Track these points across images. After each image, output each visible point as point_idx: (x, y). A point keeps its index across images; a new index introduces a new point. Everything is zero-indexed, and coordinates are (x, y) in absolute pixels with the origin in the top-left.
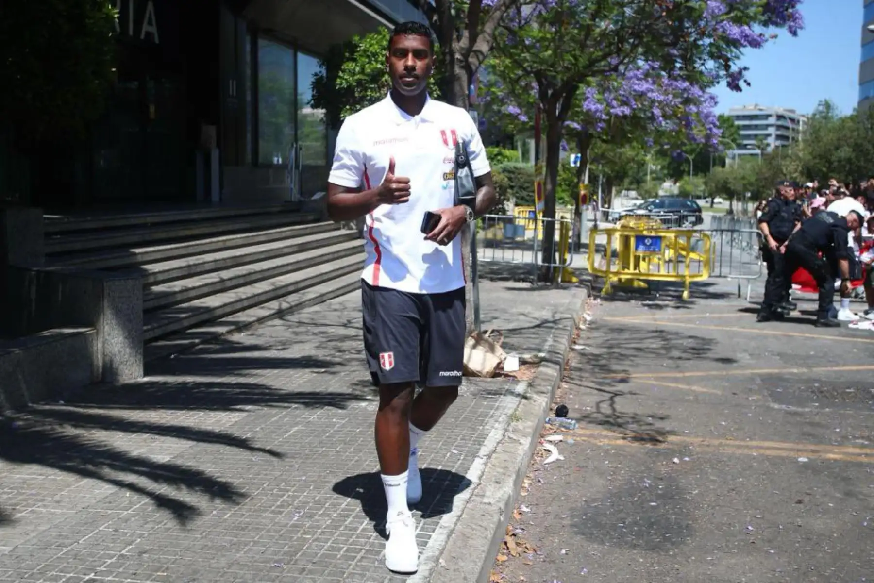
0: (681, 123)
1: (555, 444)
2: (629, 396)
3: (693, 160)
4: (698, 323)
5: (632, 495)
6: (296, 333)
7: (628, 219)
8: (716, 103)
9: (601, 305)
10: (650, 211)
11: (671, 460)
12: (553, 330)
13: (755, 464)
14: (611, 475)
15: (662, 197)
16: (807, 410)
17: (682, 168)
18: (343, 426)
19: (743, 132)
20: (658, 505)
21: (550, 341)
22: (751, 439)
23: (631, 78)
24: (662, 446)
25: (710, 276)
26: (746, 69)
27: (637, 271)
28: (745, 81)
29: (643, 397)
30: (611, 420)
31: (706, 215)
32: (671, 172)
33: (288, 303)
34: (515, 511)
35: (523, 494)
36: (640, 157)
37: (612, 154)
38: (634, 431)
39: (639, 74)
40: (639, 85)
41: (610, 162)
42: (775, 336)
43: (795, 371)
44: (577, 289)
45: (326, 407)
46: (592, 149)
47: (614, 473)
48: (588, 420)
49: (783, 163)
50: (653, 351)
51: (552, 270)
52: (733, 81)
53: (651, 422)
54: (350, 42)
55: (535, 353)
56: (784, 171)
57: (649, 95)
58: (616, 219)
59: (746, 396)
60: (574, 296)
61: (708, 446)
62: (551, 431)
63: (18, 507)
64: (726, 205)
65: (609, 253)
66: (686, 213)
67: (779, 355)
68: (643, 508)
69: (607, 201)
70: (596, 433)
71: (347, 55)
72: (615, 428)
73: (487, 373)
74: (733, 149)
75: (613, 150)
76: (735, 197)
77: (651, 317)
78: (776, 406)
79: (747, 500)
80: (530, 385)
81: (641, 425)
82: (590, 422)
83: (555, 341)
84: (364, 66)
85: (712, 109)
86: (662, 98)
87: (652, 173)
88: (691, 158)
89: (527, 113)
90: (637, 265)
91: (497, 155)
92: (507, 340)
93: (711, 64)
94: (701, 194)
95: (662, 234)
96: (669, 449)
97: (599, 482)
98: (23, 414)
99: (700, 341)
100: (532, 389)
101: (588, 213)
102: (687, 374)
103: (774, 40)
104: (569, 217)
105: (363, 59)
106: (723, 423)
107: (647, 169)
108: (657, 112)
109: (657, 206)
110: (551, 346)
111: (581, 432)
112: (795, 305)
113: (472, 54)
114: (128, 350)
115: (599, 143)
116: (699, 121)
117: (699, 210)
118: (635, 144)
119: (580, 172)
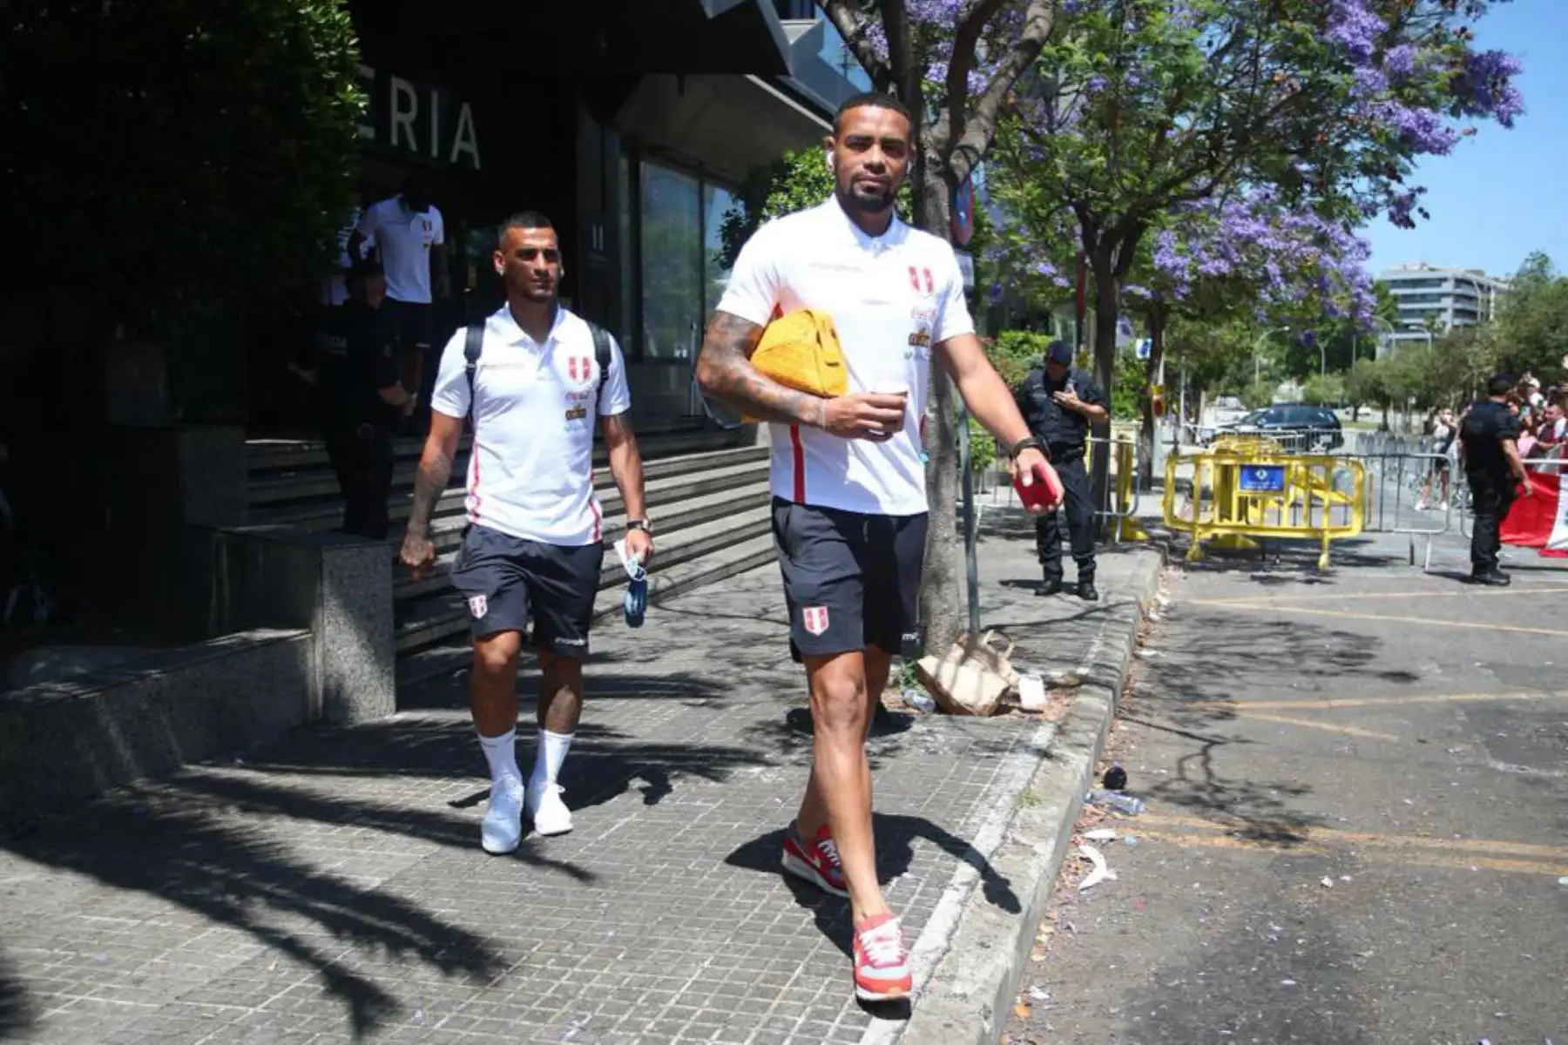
0: (1311, 286)
1: (1102, 845)
2: (1234, 745)
3: (1326, 349)
4: (1346, 608)
5: (1245, 961)
6: (676, 632)
7: (1227, 440)
8: (1368, 254)
9: (1185, 578)
10: (1261, 427)
11: (1317, 879)
12: (1103, 625)
13: (1478, 890)
14: (1206, 914)
15: (1278, 405)
16: (1557, 773)
17: (1308, 362)
18: (711, 817)
19: (1402, 306)
20: (1298, 985)
21: (1097, 647)
22: (1464, 837)
23: (1230, 216)
24: (1298, 850)
25: (1364, 530)
26: (1421, 190)
27: (1243, 523)
28: (1421, 210)
29: (1259, 747)
30: (1204, 796)
31: (1349, 433)
32: (1291, 368)
33: (669, 579)
34: (1019, 999)
35: (1037, 957)
36: (1244, 344)
37: (1200, 338)
38: (1247, 819)
39: (1243, 208)
40: (1243, 225)
41: (1200, 352)
42: (1478, 631)
43: (1524, 696)
44: (1145, 552)
45: (691, 777)
46: (1171, 331)
47: (1211, 910)
48: (1163, 795)
49: (1469, 350)
50: (1274, 660)
51: (1105, 521)
52: (1399, 211)
53: (1276, 799)
54: (781, 161)
55: (1071, 668)
56: (1470, 363)
57: (1261, 241)
58: (1208, 440)
59: (1443, 745)
60: (1141, 563)
61: (1385, 849)
62: (1096, 819)
63: (57, 994)
64: (1377, 417)
65: (1197, 494)
66: (1316, 430)
67: (1490, 666)
68: (1268, 990)
69: (1194, 413)
70: (1176, 821)
71: (775, 181)
72: (1213, 811)
73: (985, 706)
74: (1390, 332)
75: (1203, 331)
76: (1392, 405)
77: (1268, 599)
78: (1501, 766)
79: (1472, 973)
80: (1061, 731)
81: (1258, 806)
82: (1167, 799)
83: (1107, 644)
84: (801, 198)
85: (1361, 264)
86: (1281, 245)
87: (1262, 369)
88: (1322, 346)
89: (1066, 275)
90: (1243, 513)
91: (1021, 343)
92: (1023, 644)
93: (1363, 184)
94: (1339, 401)
95: (1285, 462)
96: (1312, 857)
97: (1183, 928)
98: (161, 786)
99: (1354, 642)
100: (1061, 737)
101: (1164, 430)
102: (1336, 703)
103: (1471, 137)
104: (1132, 437)
105: (800, 189)
106: (1408, 801)
107: (1254, 364)
108: (1273, 268)
109: (1270, 419)
110: (1099, 653)
111: (1150, 818)
112: (1507, 577)
113: (956, 152)
114: (367, 668)
115: (1181, 322)
116: (1341, 284)
117: (1337, 425)
118: (1237, 323)
119: (1151, 366)
